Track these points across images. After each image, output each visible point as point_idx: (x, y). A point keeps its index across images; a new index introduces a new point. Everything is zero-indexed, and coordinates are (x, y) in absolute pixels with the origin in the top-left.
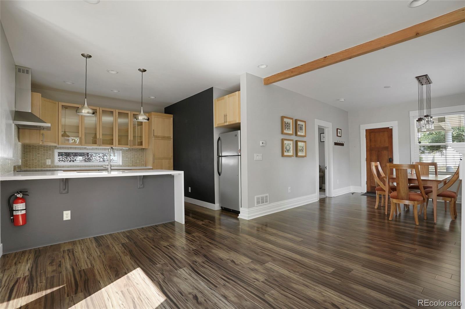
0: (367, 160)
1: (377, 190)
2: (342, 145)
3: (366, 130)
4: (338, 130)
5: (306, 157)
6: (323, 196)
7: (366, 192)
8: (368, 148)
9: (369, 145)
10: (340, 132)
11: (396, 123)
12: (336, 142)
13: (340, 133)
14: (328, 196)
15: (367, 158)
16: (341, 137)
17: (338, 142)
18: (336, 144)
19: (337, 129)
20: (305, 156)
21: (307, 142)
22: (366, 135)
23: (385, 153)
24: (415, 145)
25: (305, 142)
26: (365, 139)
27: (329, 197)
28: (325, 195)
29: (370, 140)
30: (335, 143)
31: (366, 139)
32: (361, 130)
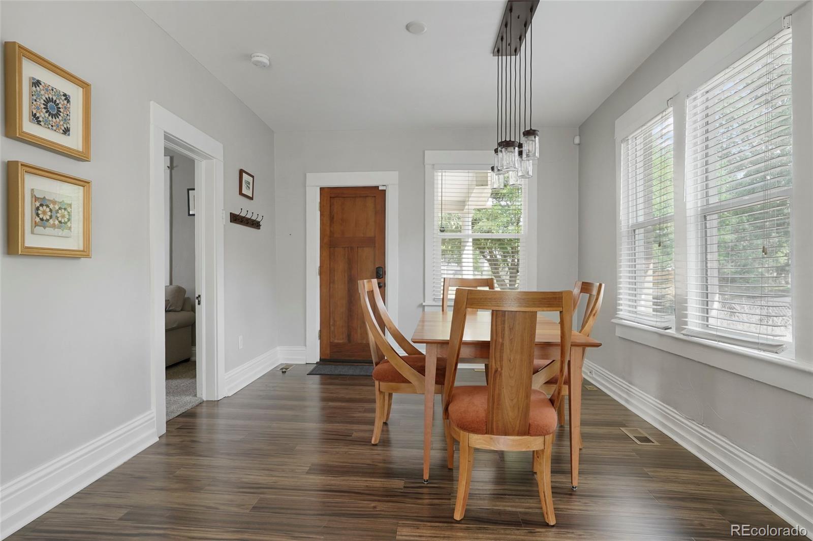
0: (321, 273)
1: (380, 380)
2: (255, 224)
3: (321, 189)
4: (244, 174)
5: (88, 256)
6: (186, 402)
7: (319, 360)
8: (326, 240)
9: (328, 233)
10: (249, 184)
11: (395, 174)
12: (237, 213)
13: (251, 186)
14: (205, 400)
15: (321, 267)
16: (252, 198)
17: (243, 214)
18: (236, 219)
19: (241, 172)
20: (83, 254)
21: (93, 184)
22: (320, 203)
23: (366, 253)
24: (435, 236)
25: (83, 183)
26: (318, 213)
27: (207, 401)
28: (195, 396)
29: (332, 219)
30: (231, 213)
31: (321, 215)
32: (307, 187)
